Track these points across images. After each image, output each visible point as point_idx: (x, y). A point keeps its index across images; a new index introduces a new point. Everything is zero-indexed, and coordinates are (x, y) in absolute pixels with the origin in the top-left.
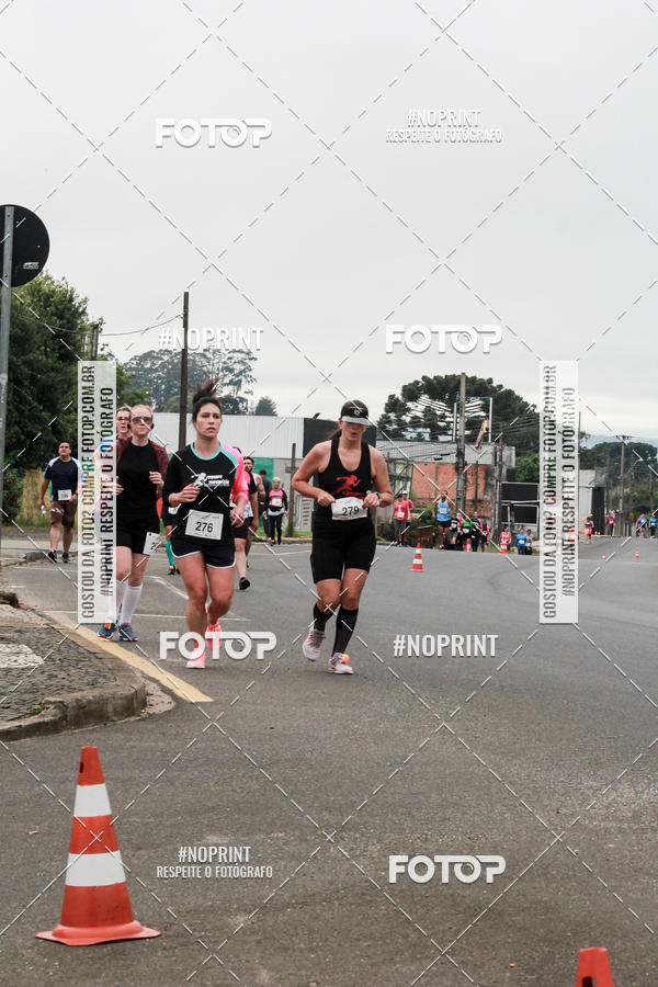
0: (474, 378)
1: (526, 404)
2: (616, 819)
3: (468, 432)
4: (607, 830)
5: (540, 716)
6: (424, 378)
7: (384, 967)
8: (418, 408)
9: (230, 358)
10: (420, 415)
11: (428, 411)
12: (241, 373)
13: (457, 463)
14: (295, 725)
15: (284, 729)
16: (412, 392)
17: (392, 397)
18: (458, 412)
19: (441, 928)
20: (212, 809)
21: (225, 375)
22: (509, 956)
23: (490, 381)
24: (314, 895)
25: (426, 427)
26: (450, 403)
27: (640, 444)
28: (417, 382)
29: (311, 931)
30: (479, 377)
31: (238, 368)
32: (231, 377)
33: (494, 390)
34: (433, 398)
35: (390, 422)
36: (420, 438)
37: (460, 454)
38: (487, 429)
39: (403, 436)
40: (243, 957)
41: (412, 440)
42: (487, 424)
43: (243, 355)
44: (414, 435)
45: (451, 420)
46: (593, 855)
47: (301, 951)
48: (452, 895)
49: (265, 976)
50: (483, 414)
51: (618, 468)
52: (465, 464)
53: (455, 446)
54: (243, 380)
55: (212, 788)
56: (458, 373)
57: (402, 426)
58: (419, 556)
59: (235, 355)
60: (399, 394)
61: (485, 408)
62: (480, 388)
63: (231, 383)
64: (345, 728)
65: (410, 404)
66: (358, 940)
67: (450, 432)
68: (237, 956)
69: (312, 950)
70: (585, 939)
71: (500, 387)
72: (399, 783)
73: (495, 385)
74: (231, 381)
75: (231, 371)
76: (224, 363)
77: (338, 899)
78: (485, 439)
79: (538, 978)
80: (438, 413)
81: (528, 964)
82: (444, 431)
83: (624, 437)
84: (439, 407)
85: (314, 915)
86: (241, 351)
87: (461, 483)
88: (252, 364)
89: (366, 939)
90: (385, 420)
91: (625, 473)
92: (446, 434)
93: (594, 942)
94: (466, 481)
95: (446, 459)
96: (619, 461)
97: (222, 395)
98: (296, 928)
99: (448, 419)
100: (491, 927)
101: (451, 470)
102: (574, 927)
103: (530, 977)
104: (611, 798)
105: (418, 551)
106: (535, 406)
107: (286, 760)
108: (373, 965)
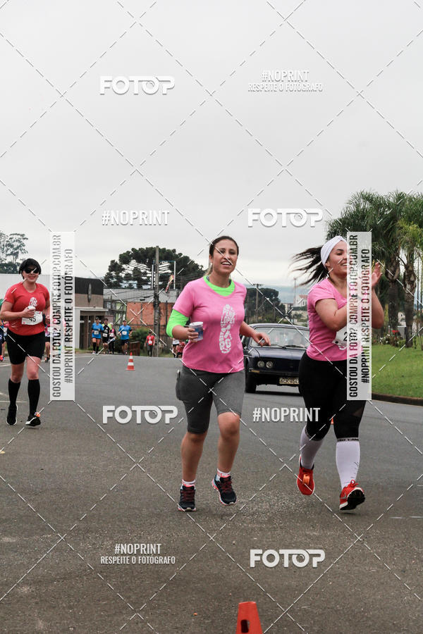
0: (164, 249)
1: (197, 266)
2: (258, 522)
3: (160, 283)
4: (253, 529)
5: (210, 459)
6: (133, 249)
7: (115, 618)
8: (129, 268)
9: (10, 238)
10: (131, 272)
11: (136, 270)
12: (18, 247)
13: (155, 302)
14: (57, 467)
15: (50, 469)
16: (125, 258)
17: (113, 262)
18: (154, 271)
19: (151, 592)
20: (6, 520)
21: (8, 249)
22: (193, 608)
23: (174, 251)
24: (70, 573)
25: (134, 280)
26: (149, 265)
27: (267, 289)
28: (128, 252)
29: (69, 596)
30: (167, 249)
31: (16, 244)
32: (12, 250)
33: (177, 257)
34: (139, 262)
35: (112, 277)
36: (131, 287)
37: (156, 297)
38: (173, 281)
39: (120, 286)
40: (27, 613)
41: (125, 288)
42: (172, 278)
43: (19, 236)
44: (127, 285)
45: (150, 275)
46: (245, 545)
47: (64, 607)
48: (157, 571)
49: (41, 625)
50: (170, 271)
51: (255, 304)
52: (159, 303)
53: (153, 291)
54: (20, 252)
55: (5, 508)
56: (154, 246)
57: (120, 279)
58: (131, 361)
59: (14, 236)
60: (117, 260)
61: (171, 268)
62: (168, 255)
63: (12, 254)
64: (88, 468)
65: (124, 266)
66: (99, 601)
67: (150, 283)
68: (24, 612)
69: (70, 607)
70: (241, 597)
71: (181, 254)
72: (123, 502)
73: (177, 253)
74: (12, 253)
75: (12, 246)
76: (8, 241)
77: (86, 575)
78: (171, 287)
79: (211, 622)
80: (142, 271)
81: (205, 613)
82: (146, 282)
83: (258, 285)
84: (143, 267)
85: (71, 586)
86: (19, 234)
87: (157, 315)
88: (24, 241)
89: (103, 600)
90: (109, 276)
91: (259, 307)
92: (147, 284)
93: (246, 599)
94: (160, 313)
95: (147, 300)
96: (255, 300)
97: (7, 262)
98: (60, 594)
99: (148, 275)
100: (182, 590)
101: (151, 307)
102: (233, 589)
103: (207, 621)
104: (254, 509)
105: (131, 357)
106: (202, 267)
107: (52, 489)
108: (108, 616)
